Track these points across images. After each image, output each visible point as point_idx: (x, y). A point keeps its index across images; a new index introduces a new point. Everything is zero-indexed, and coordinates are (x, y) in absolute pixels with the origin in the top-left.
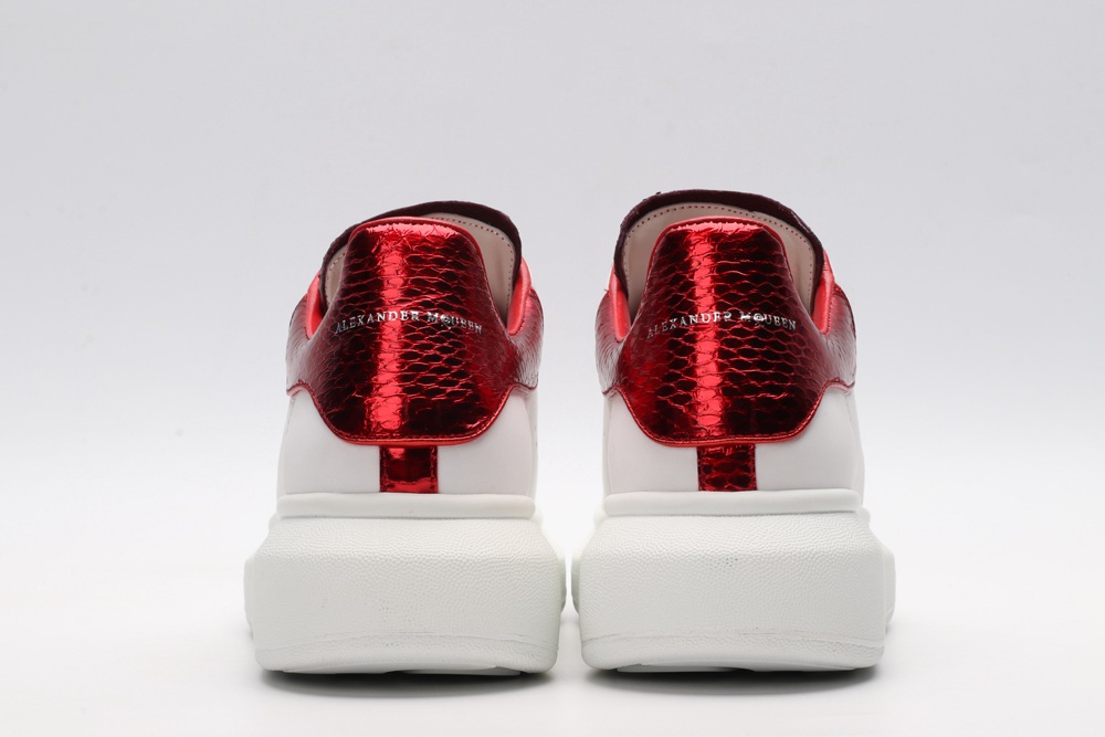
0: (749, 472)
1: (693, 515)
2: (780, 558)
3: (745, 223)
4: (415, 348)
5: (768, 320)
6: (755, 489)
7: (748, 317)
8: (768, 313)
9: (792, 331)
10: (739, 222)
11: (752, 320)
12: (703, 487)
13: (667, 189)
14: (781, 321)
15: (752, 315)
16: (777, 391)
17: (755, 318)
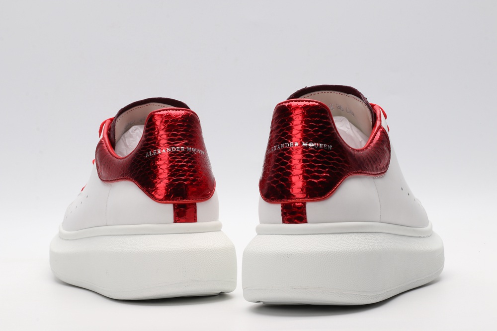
0: (303, 215)
1: (279, 234)
2: (311, 254)
3: (309, 101)
4: (184, 162)
5: (316, 146)
6: (306, 222)
7: (306, 144)
8: (316, 143)
9: (330, 150)
10: (306, 101)
11: (308, 146)
12: (284, 222)
13: (310, 85)
14: (323, 146)
15: (308, 143)
16: (317, 178)
17: (310, 145)
